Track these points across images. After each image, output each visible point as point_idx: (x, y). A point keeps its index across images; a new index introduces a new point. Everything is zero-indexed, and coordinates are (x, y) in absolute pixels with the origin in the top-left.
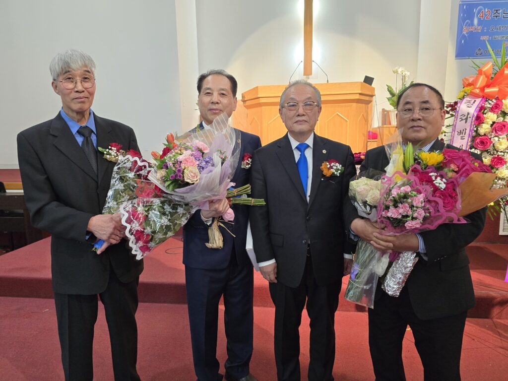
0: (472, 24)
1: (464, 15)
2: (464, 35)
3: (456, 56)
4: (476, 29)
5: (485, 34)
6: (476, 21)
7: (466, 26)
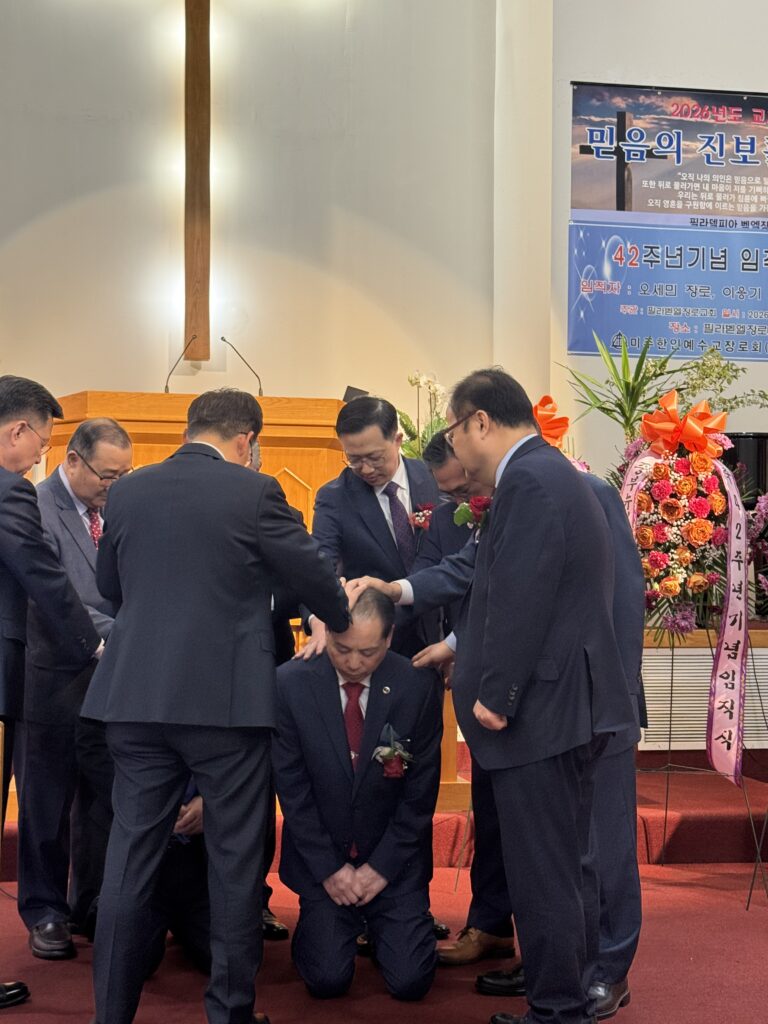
0: (600, 276)
1: (579, 252)
2: (583, 299)
3: (570, 349)
4: (608, 287)
5: (629, 301)
6: (607, 270)
7: (586, 278)
